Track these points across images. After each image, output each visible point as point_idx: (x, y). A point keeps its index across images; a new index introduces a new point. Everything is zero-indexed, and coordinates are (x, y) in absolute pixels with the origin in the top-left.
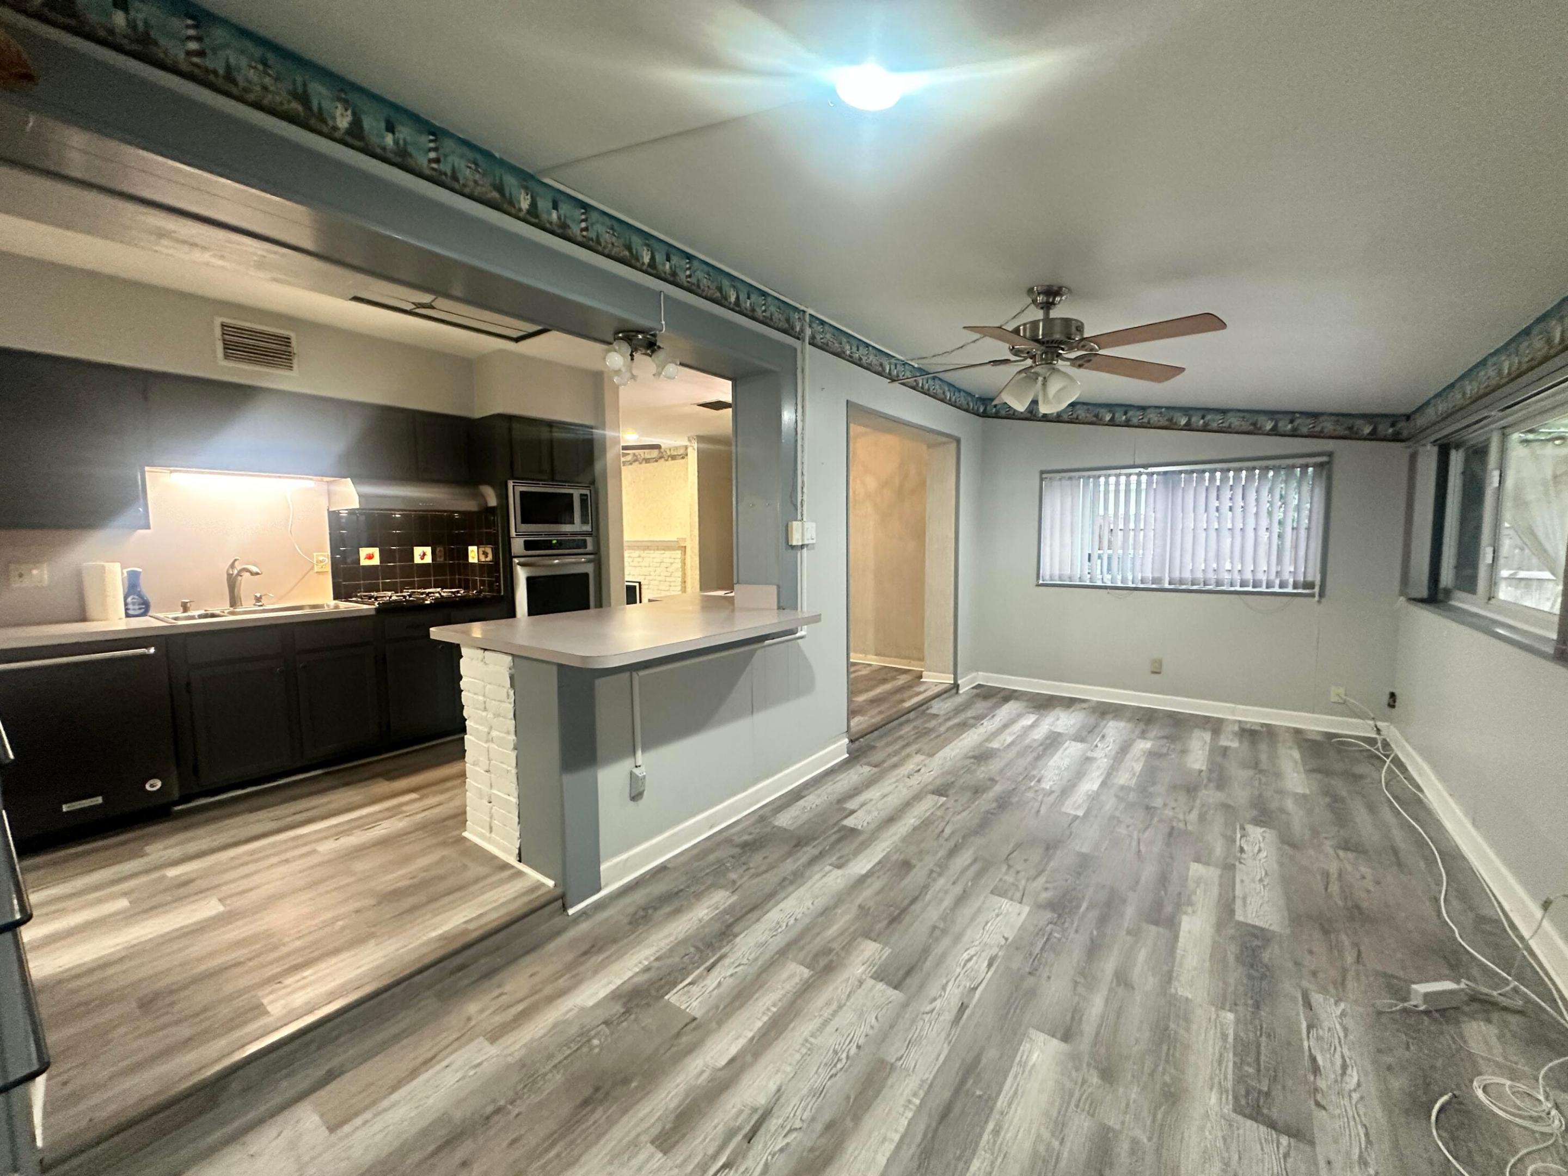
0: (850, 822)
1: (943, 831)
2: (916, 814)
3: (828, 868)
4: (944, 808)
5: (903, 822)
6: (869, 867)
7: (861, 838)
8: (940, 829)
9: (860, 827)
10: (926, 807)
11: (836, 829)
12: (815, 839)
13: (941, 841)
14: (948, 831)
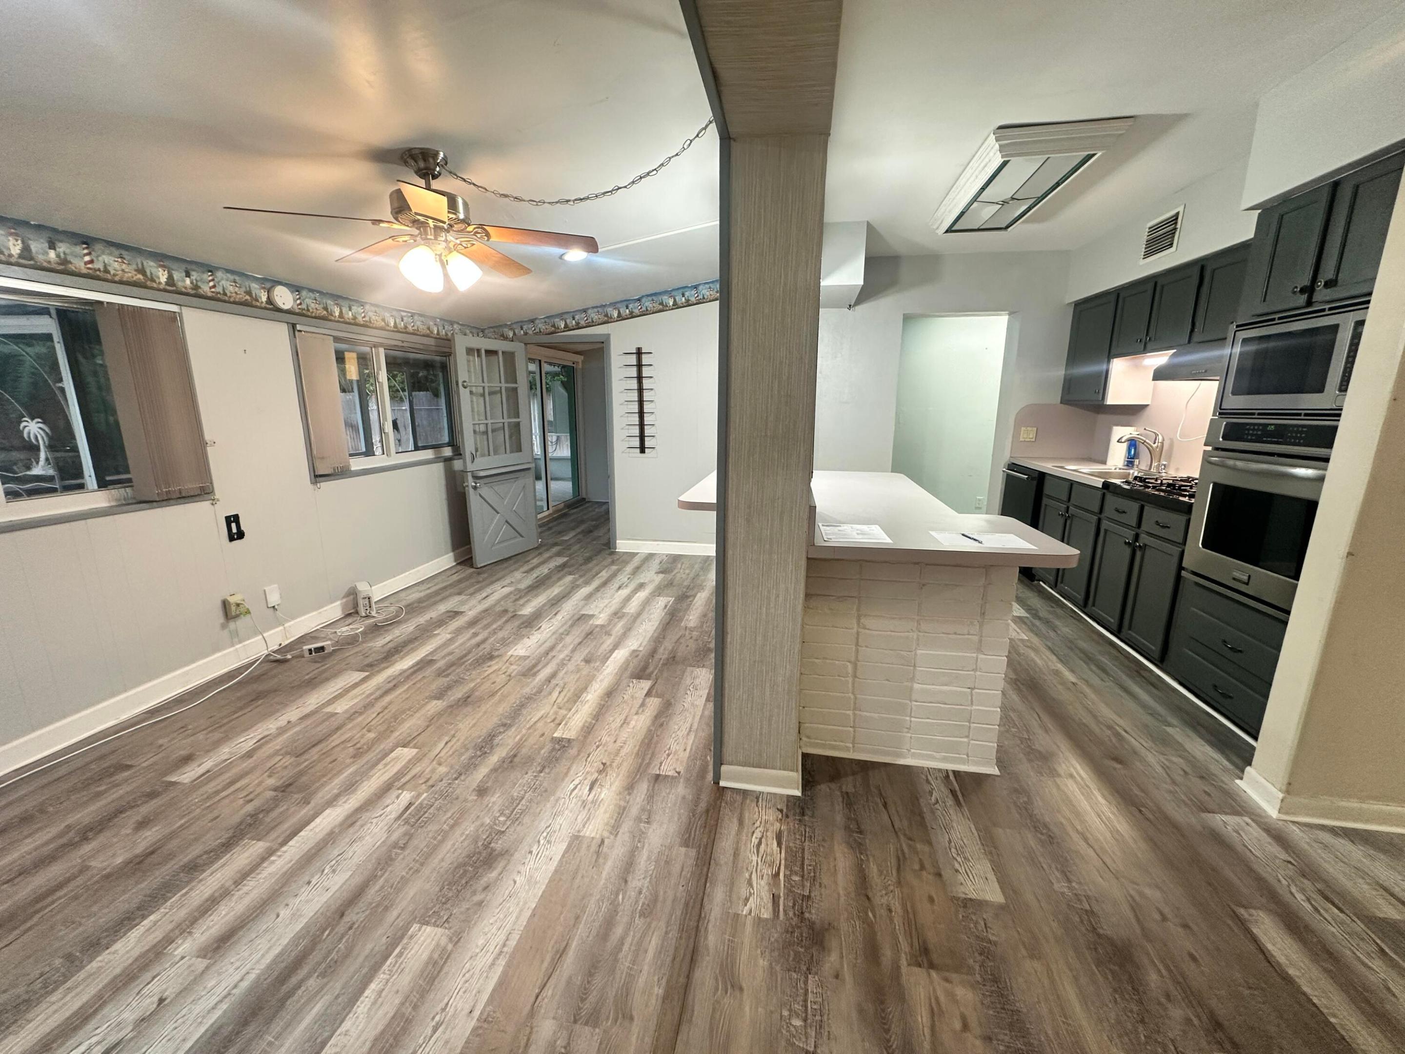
0: (646, 685)
1: (560, 693)
2: (587, 706)
3: (641, 649)
4: (557, 722)
5: (597, 693)
6: (614, 655)
7: (628, 673)
8: (563, 694)
9: (634, 681)
10: (578, 716)
11: (654, 675)
12: (664, 665)
13: (561, 683)
14: (555, 694)
